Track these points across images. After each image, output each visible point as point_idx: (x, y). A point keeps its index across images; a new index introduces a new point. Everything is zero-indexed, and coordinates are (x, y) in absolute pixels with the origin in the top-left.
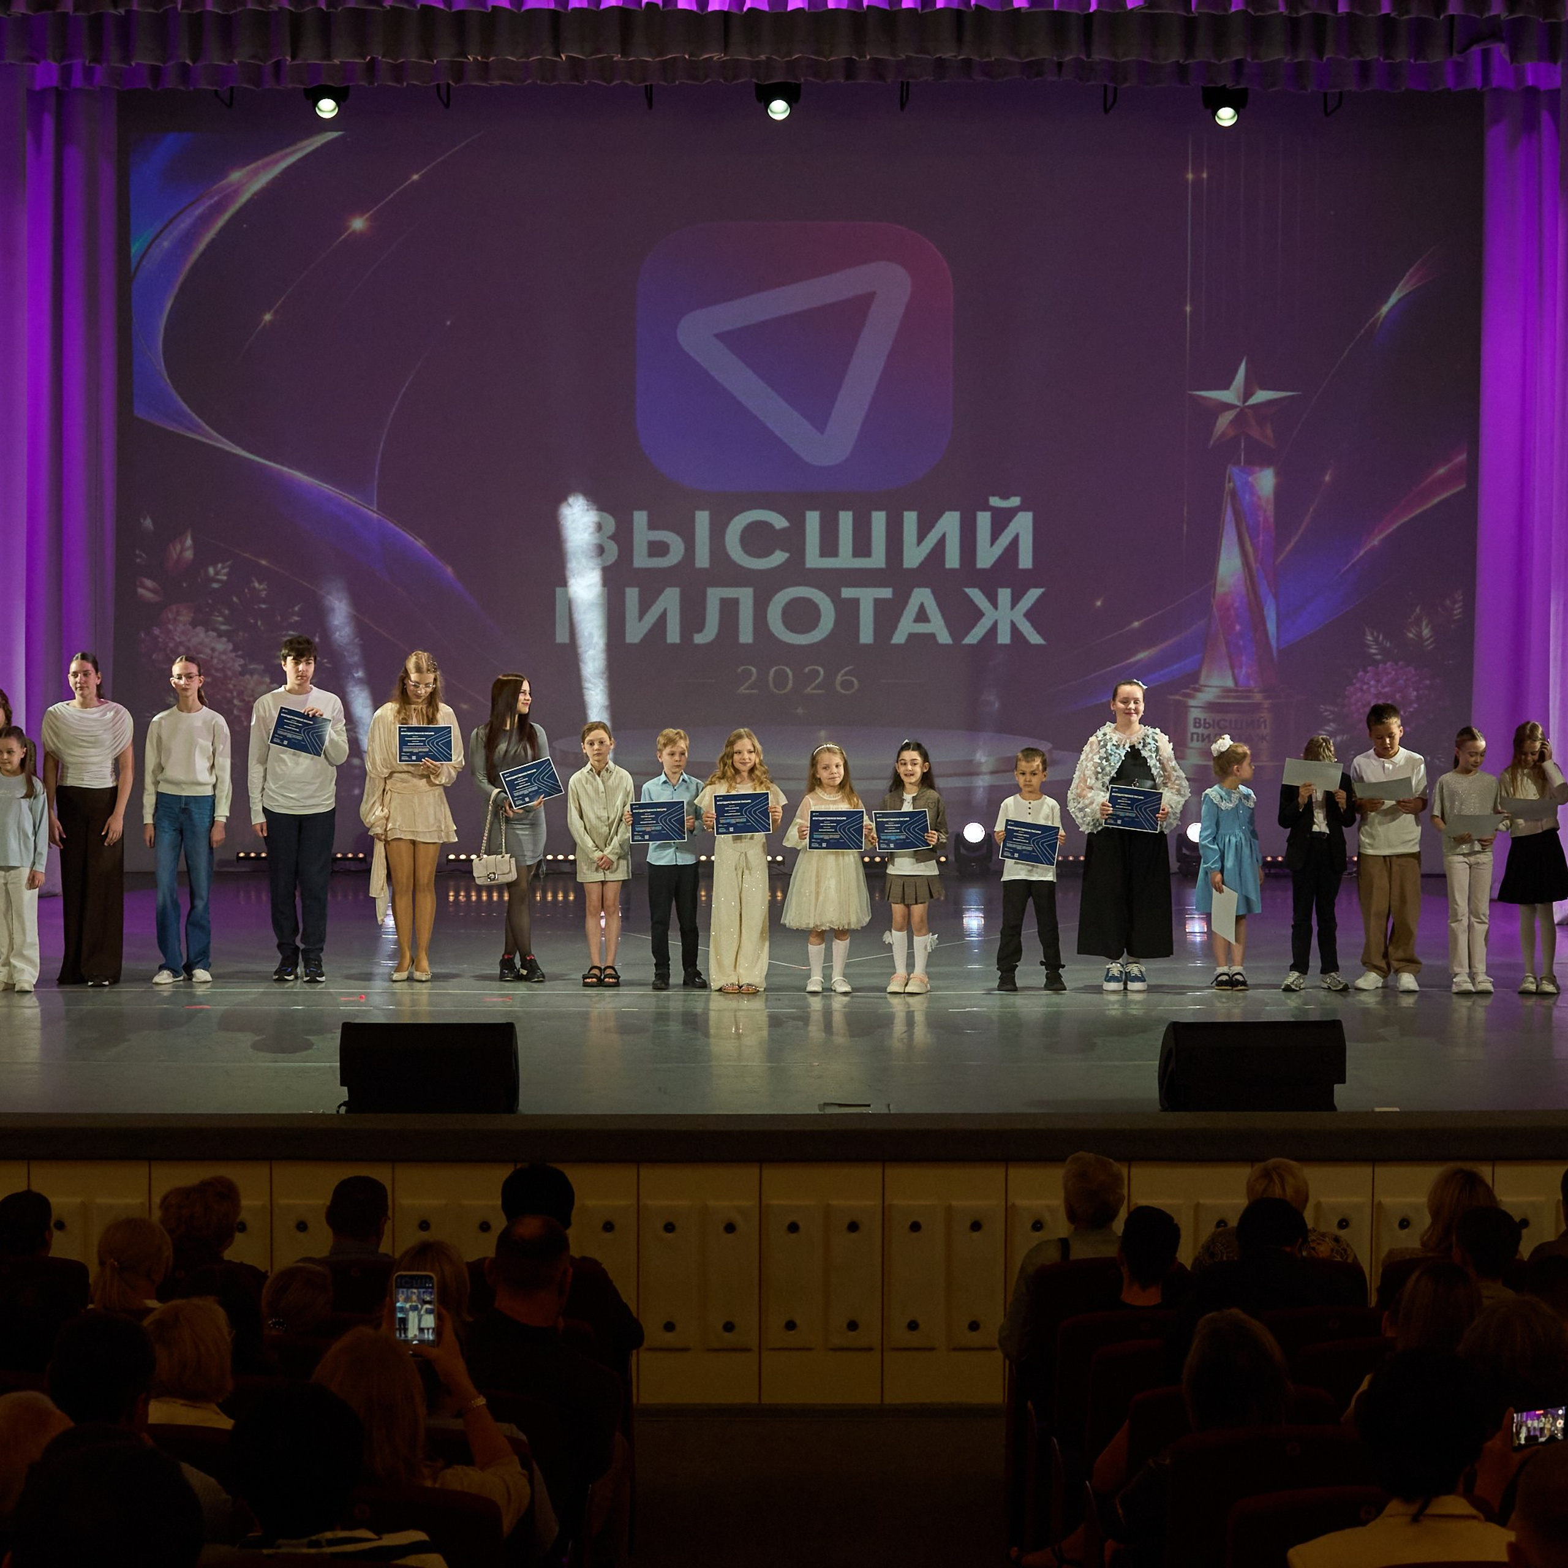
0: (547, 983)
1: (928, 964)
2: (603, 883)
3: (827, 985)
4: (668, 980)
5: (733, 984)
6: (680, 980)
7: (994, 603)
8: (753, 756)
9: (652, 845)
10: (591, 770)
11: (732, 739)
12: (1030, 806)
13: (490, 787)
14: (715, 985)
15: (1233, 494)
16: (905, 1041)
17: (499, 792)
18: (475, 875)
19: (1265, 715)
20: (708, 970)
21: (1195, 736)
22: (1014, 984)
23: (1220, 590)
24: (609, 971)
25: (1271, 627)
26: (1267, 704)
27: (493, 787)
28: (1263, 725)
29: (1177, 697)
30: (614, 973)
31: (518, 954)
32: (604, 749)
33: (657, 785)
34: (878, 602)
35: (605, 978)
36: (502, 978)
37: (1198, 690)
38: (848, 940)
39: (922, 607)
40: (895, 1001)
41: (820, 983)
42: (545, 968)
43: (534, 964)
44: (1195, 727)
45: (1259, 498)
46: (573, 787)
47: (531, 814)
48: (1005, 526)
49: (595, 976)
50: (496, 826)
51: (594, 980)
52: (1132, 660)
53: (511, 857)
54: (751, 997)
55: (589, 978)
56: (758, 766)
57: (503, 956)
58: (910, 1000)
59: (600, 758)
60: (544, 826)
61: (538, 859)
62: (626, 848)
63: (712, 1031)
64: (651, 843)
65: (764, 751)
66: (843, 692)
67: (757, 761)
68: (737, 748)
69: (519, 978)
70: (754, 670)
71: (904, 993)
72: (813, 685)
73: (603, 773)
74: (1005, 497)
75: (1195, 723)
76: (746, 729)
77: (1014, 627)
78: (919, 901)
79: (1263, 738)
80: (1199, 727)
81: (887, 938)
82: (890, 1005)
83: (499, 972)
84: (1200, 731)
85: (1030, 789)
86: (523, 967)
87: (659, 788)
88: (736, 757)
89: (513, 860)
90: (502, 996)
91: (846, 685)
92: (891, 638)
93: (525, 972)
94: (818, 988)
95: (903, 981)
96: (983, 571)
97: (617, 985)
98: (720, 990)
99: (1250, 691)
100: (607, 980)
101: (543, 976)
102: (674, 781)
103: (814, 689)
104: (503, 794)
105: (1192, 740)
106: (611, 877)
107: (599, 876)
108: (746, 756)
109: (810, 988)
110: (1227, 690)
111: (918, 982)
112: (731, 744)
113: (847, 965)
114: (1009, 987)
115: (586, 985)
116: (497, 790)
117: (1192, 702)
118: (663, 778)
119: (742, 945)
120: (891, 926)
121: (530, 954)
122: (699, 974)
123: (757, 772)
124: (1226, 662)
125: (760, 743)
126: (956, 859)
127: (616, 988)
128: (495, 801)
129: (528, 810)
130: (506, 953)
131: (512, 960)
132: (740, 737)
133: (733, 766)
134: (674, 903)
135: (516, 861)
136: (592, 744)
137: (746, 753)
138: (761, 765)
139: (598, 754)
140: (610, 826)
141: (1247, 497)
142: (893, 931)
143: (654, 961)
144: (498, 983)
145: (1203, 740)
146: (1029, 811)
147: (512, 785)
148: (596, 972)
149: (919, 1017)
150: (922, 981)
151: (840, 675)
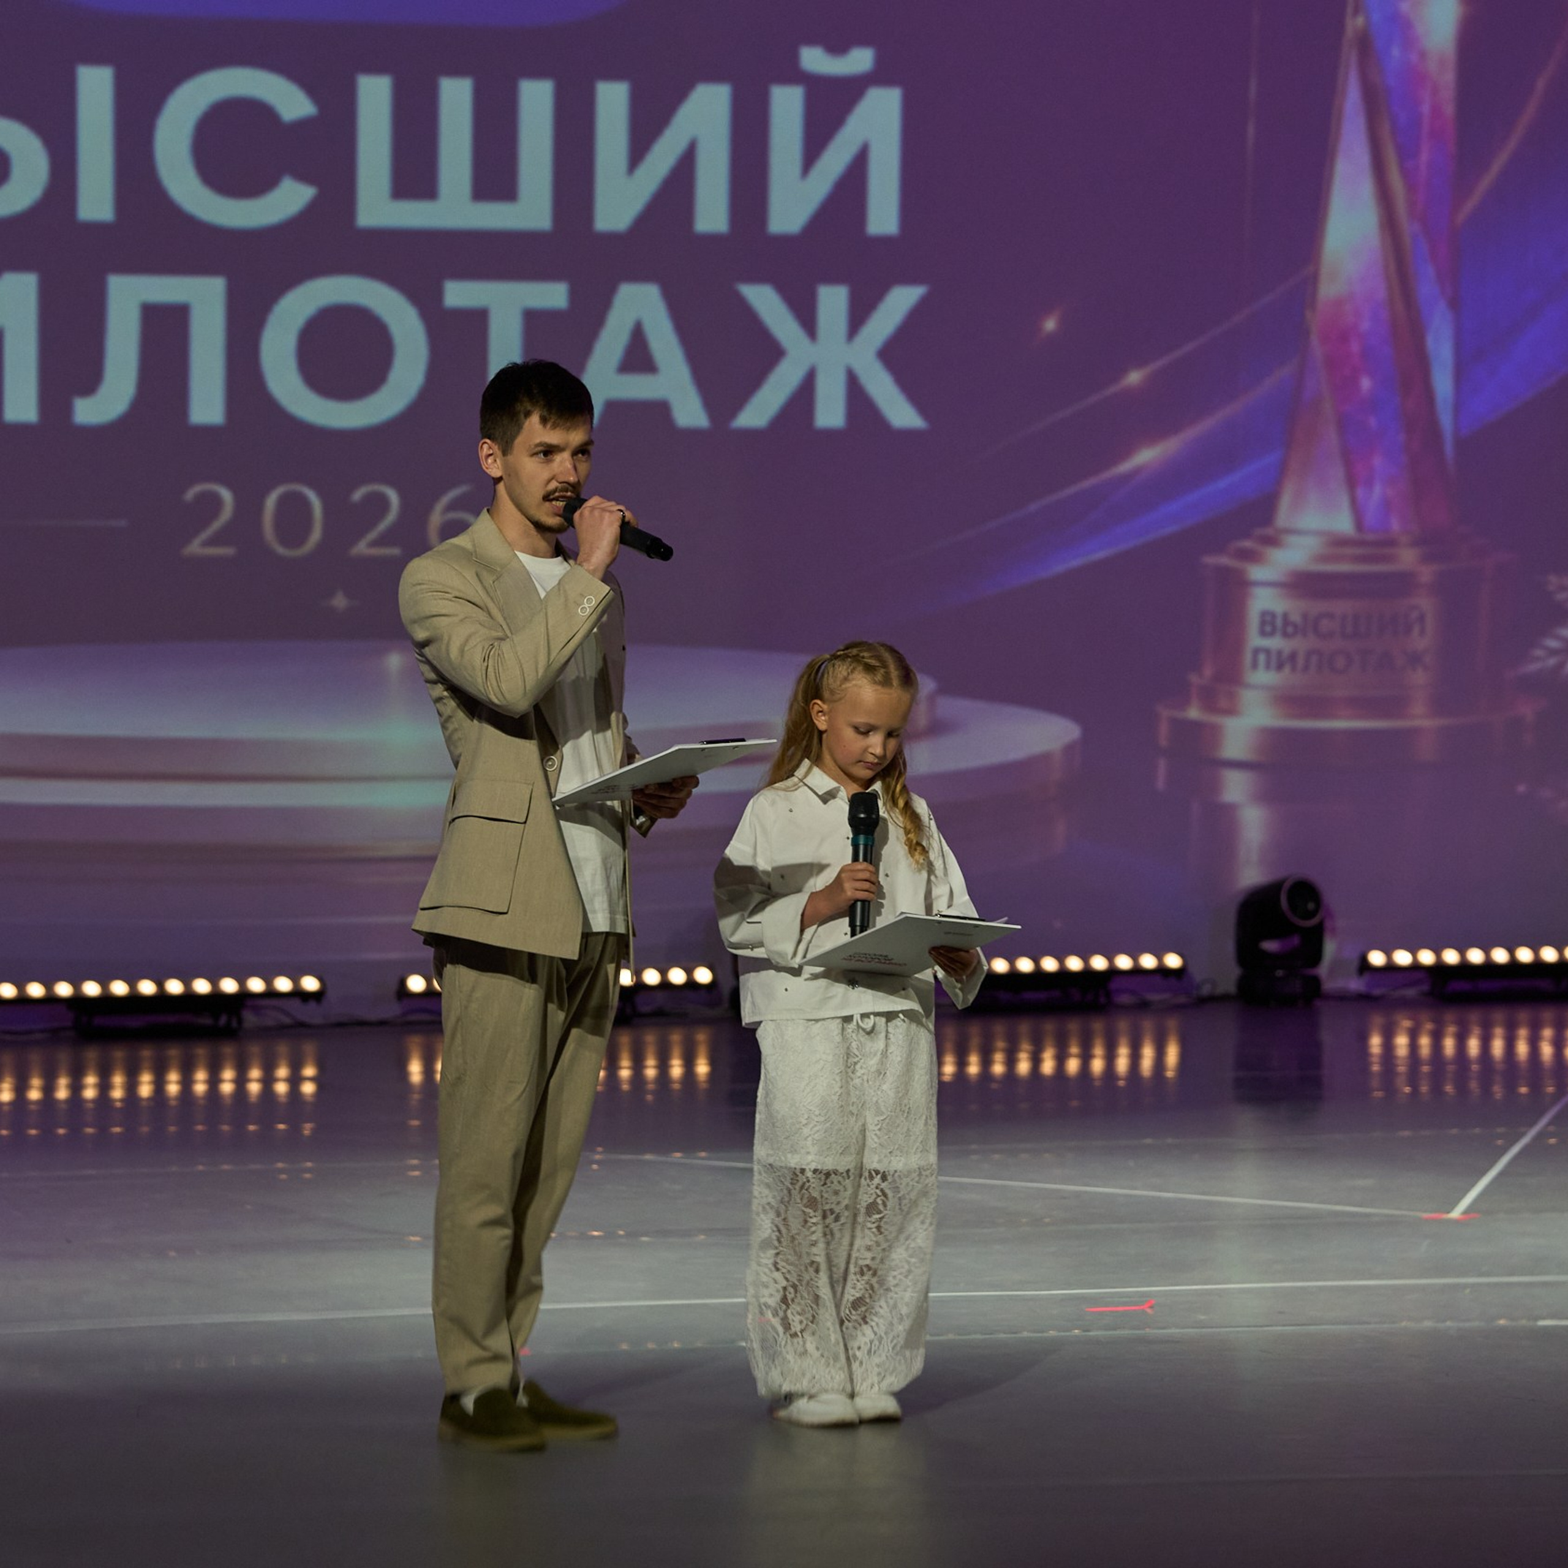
7: (808, 321)
15: (1365, 44)
19: (1425, 603)
21: (1262, 658)
23: (1329, 289)
25: (1443, 383)
26: (1426, 574)
28: (1416, 630)
29: (1224, 560)
34: (531, 319)
37: (1272, 541)
39: (638, 332)
44: (1263, 633)
45: (1423, 55)
48: (837, 124)
52: (1125, 467)
70: (226, 495)
72: (372, 535)
74: (837, 47)
75: (1263, 623)
77: (854, 384)
79: (1415, 659)
80: (1272, 634)
84: (1275, 643)
96: (785, 240)
99: (1391, 543)
103: (371, 545)
105: (1255, 665)
110: (1338, 542)
117: (1257, 572)
124: (1337, 472)
141: (1396, 52)
145: (1280, 667)
151: (439, 507)
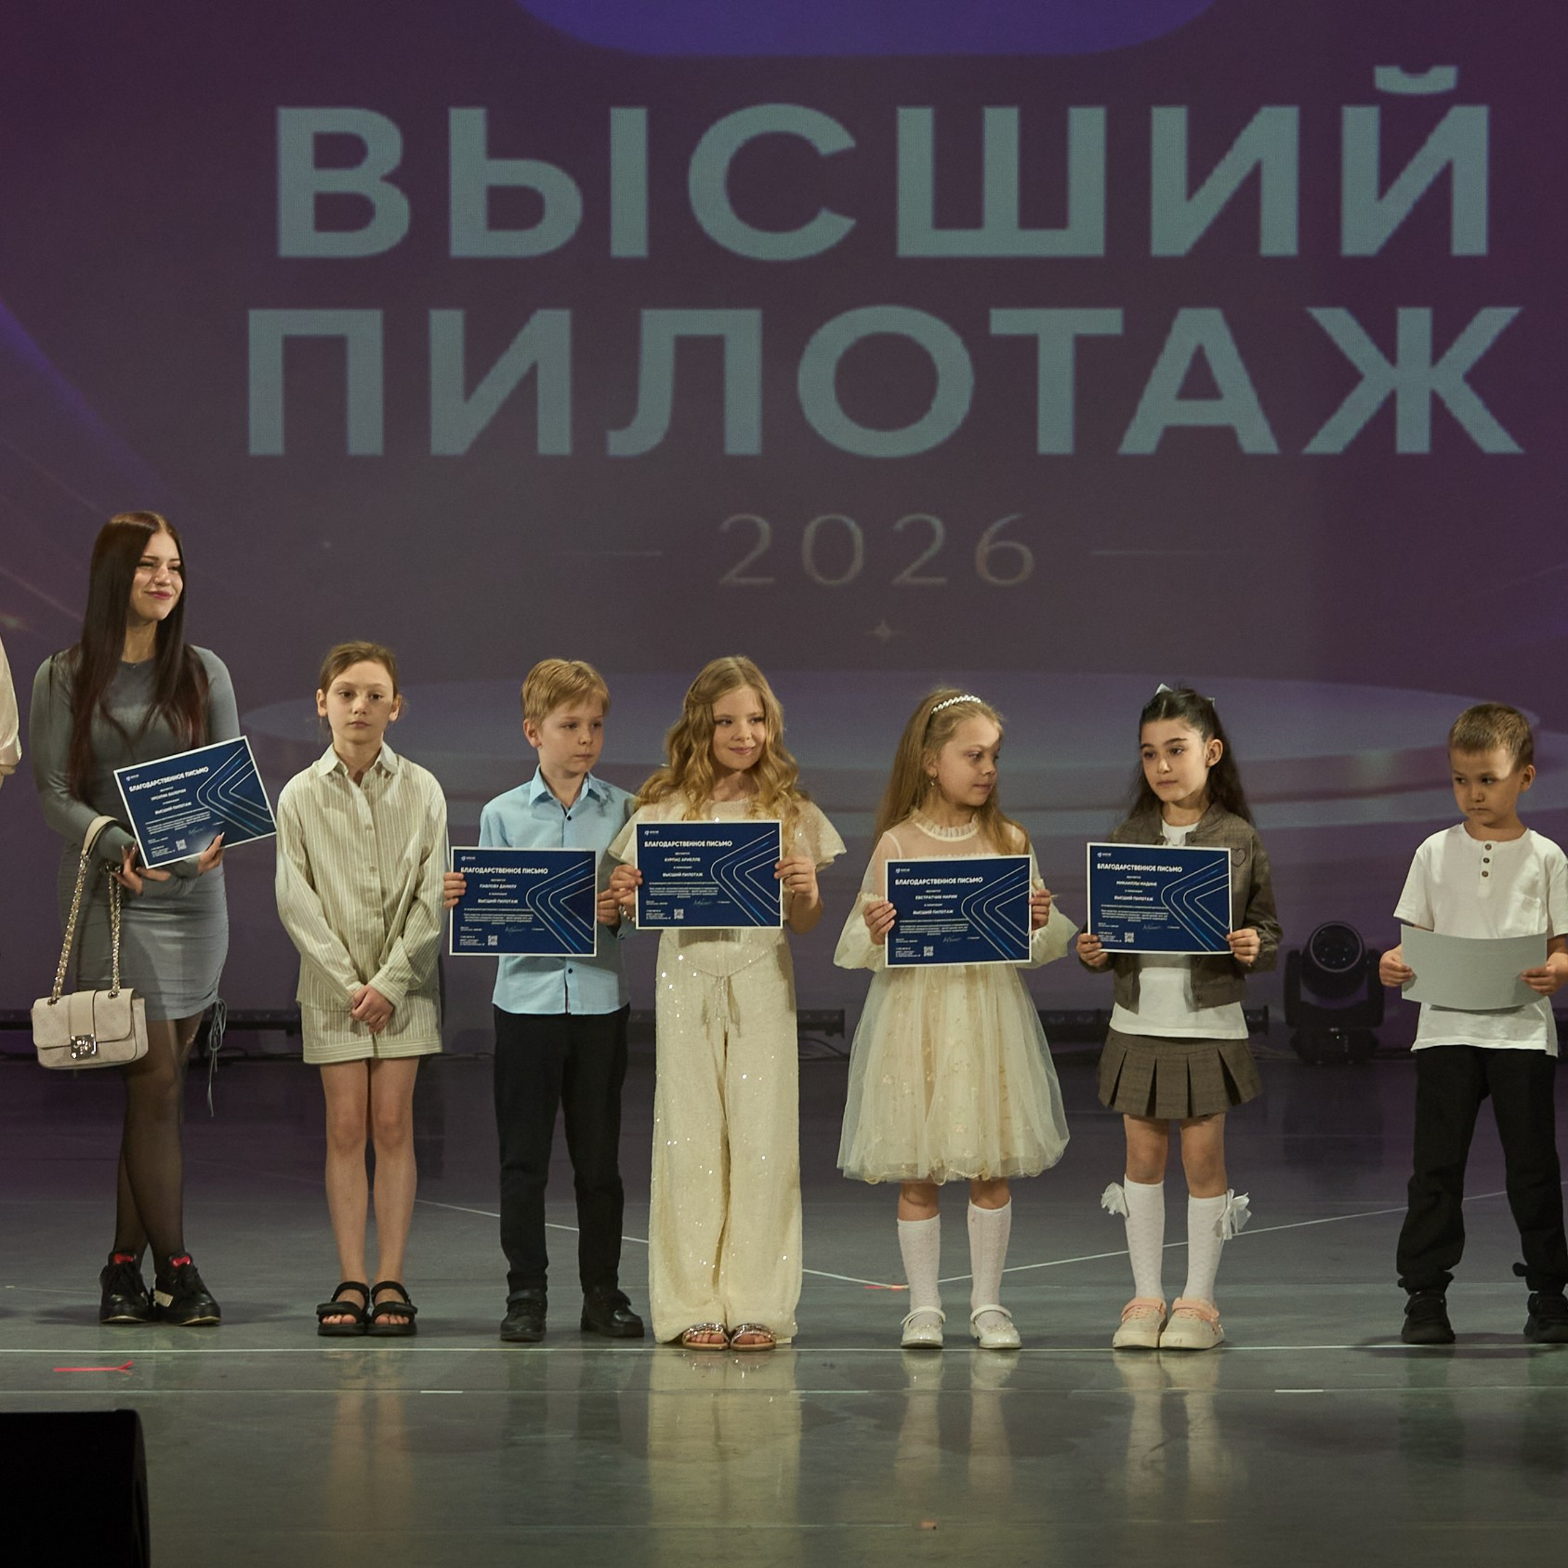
0: (224, 1329)
1: (1223, 1276)
2: (372, 1064)
3: (956, 1330)
4: (543, 1316)
5: (710, 1327)
6: (575, 1318)
7: (1388, 349)
8: (762, 731)
9: (506, 960)
10: (337, 769)
11: (705, 686)
12: (1487, 854)
13: (81, 811)
14: (664, 1328)
16: (1161, 1467)
17: (108, 826)
18: (39, 1040)
20: (645, 1293)
22: (1446, 1324)
24: (387, 1296)
27: (93, 813)
30: (399, 1299)
31: (148, 1253)
32: (376, 713)
33: (523, 805)
34: (1084, 345)
35: (377, 1313)
36: (106, 1315)
38: (1008, 1207)
39: (1199, 361)
40: (1135, 1369)
41: (936, 1322)
42: (219, 1291)
43: (190, 1279)
46: (292, 813)
47: (190, 886)
48: (1418, 141)
49: (349, 1308)
50: (96, 915)
51: (349, 1318)
53: (134, 996)
54: (759, 1359)
55: (336, 1313)
56: (771, 756)
57: (111, 1258)
58: (1176, 1367)
59: (362, 734)
60: (224, 917)
61: (207, 1003)
62: (431, 967)
63: (656, 1444)
64: (502, 956)
65: (787, 715)
66: (993, 580)
67: (770, 738)
68: (721, 709)
69: (153, 1315)
70: (764, 525)
71: (1158, 1349)
72: (916, 565)
73: (370, 776)
74: (1416, 66)
76: (742, 660)
77: (1439, 409)
78: (1198, 1111)
81: (1114, 1198)
82: (1119, 1380)
83: (98, 1302)
85: (1486, 818)
86: (162, 1286)
87: (528, 813)
88: (721, 734)
89: (140, 1006)
90: (103, 1360)
91: (1005, 562)
92: (1119, 440)
93: (166, 1300)
94: (932, 1335)
95: (1154, 1318)
96: (1360, 262)
97: (408, 1331)
98: (677, 1342)
100: (382, 1319)
101: (216, 1310)
102: (567, 795)
103: (916, 574)
104: (118, 830)
106: (394, 1046)
107: (360, 1046)
108: (746, 729)
109: (914, 1335)
111: (1194, 1321)
112: (709, 699)
113: (1006, 1282)
114: (1431, 1331)
115: (327, 1332)
116: (101, 821)
118: (536, 786)
119: (733, 1224)
120: (1124, 1171)
121: (180, 1252)
122: (622, 1302)
123: (769, 773)
125: (778, 697)
126: (1288, 1015)
127: (405, 1340)
128: (95, 849)
129: (182, 874)
130: (118, 1249)
131: (135, 1267)
132: (727, 682)
133: (711, 755)
134: (560, 1114)
135: (147, 1008)
136: (348, 694)
137: (744, 722)
138: (778, 754)
139: (359, 725)
140: (387, 915)
142: (1127, 1181)
143: (506, 1266)
144: (96, 1331)
146: (1486, 867)
147: (144, 805)
148: (352, 1297)
149: (1197, 1406)
150: (1203, 1317)
151: (986, 537)
